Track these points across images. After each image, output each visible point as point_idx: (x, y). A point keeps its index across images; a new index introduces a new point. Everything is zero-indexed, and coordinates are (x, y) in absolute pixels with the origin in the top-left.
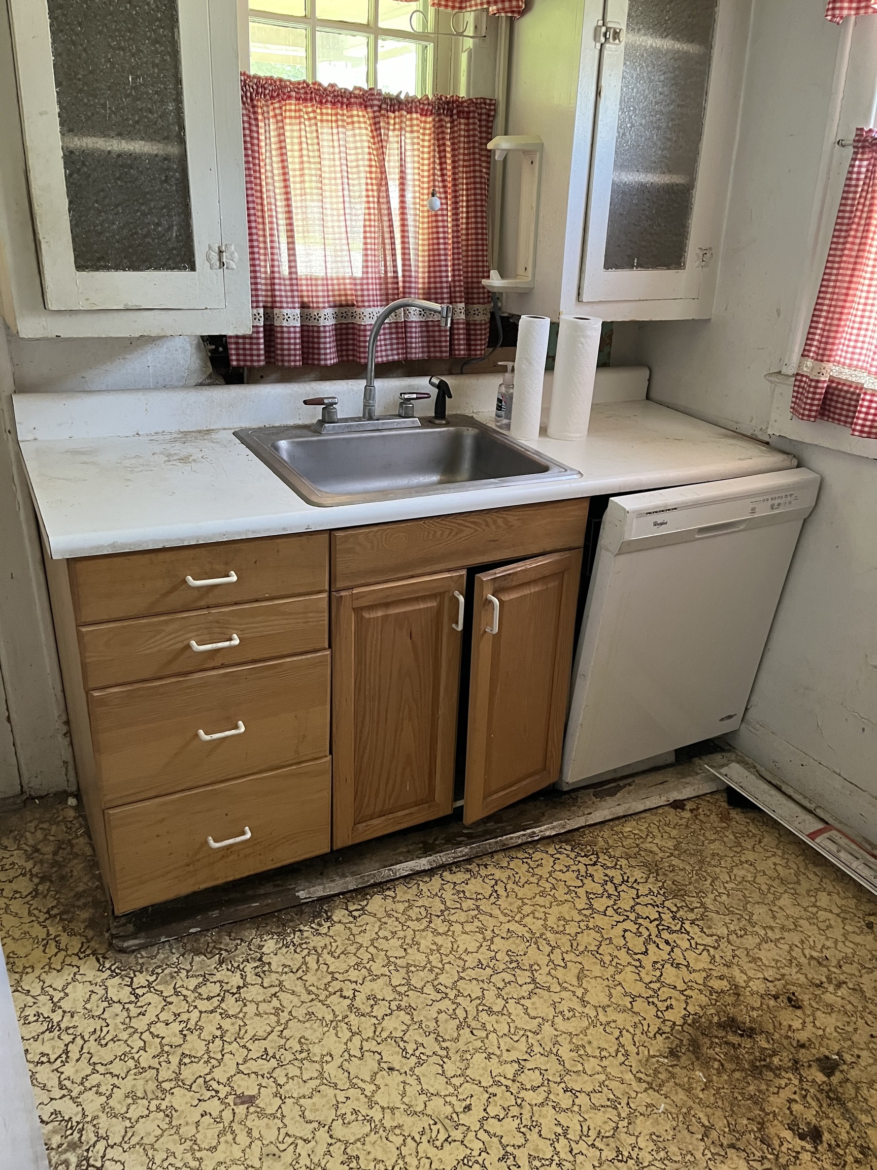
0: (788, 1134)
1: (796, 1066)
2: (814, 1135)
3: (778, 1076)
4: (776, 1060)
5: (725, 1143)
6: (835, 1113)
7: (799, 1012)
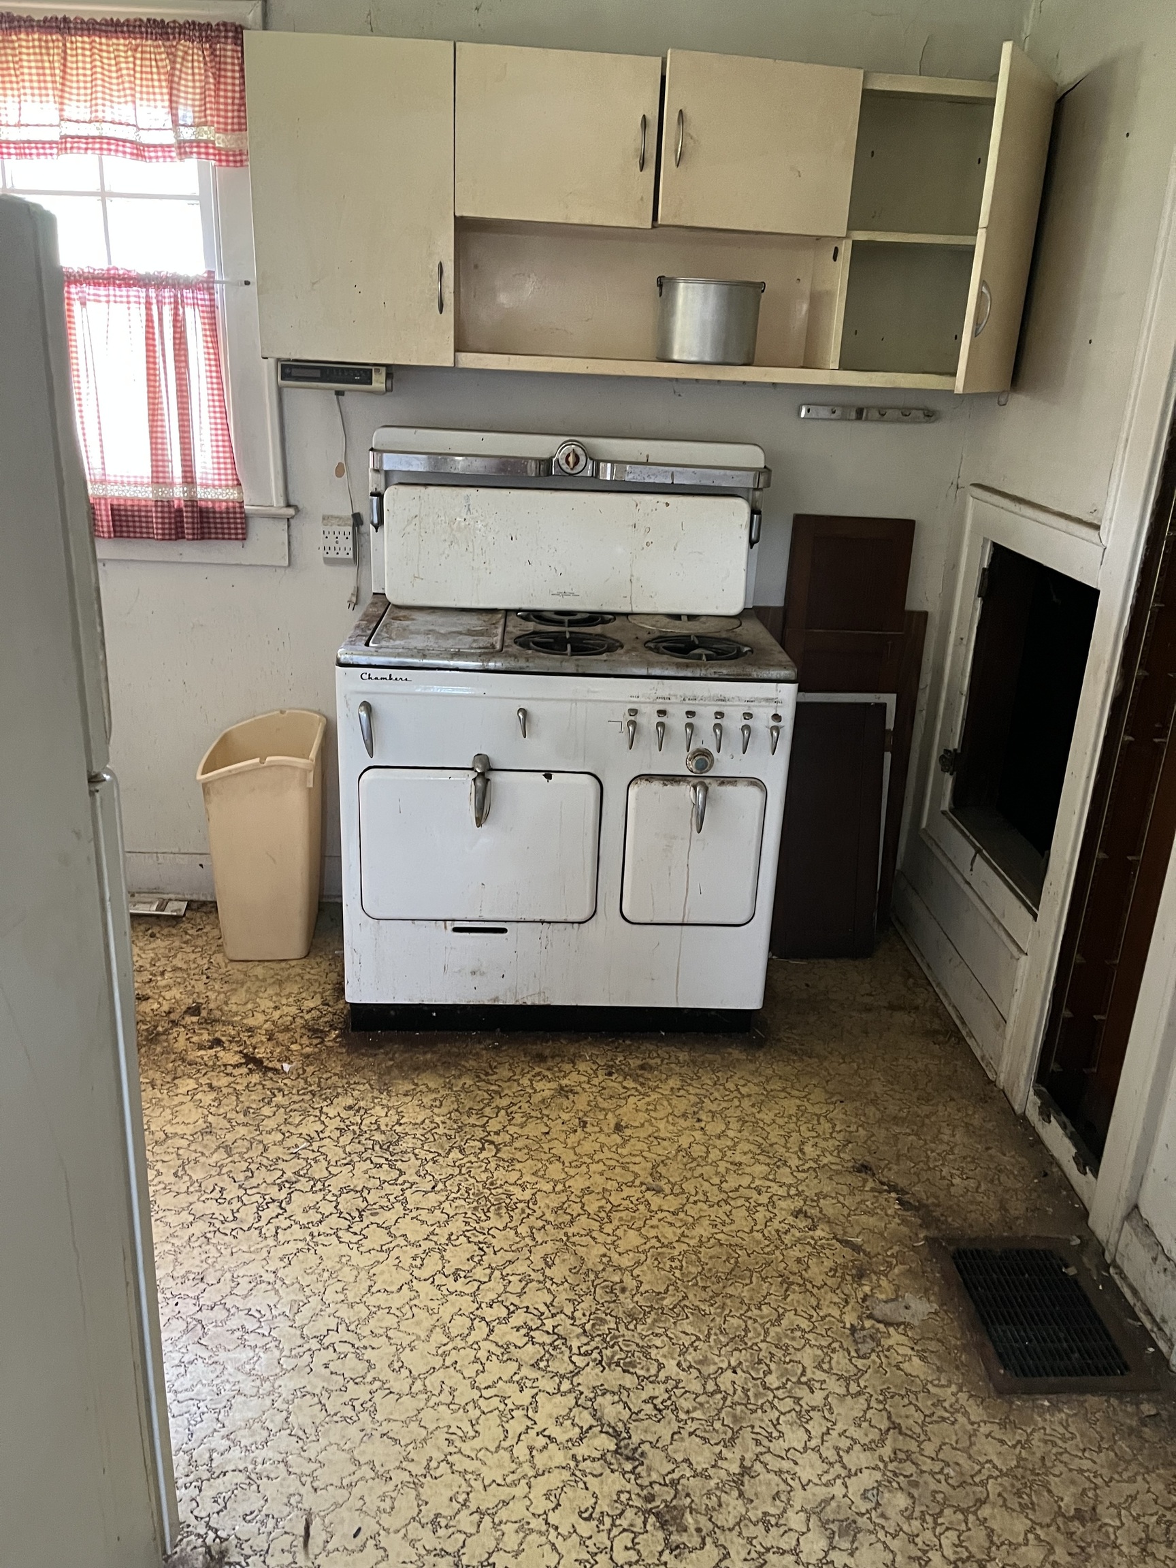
0: (202, 1052)
1: (175, 1023)
2: (218, 1042)
3: (169, 1034)
4: (160, 1029)
5: (169, 1080)
6: (219, 1027)
7: (150, 1001)
